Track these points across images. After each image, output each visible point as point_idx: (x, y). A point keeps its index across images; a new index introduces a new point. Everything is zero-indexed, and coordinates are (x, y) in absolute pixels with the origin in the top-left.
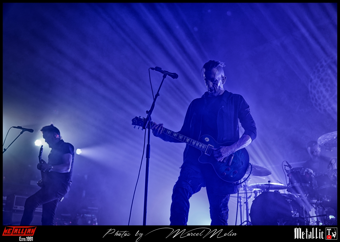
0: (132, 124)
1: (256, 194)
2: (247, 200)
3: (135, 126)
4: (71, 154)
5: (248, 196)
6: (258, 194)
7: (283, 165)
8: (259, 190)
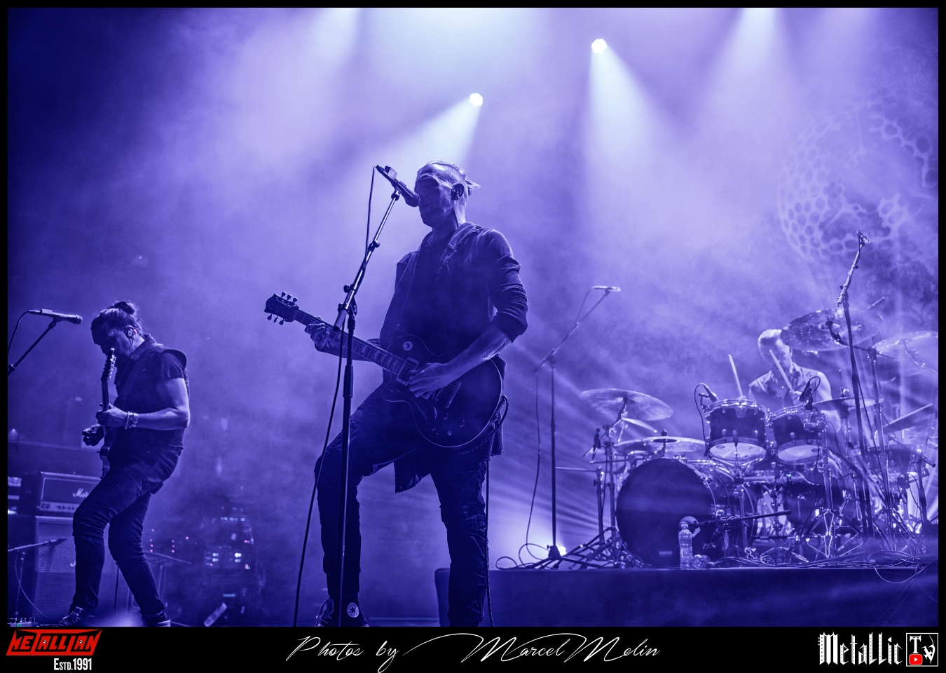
0: (265, 311)
1: (635, 463)
2: (612, 479)
3: (271, 316)
4: (179, 379)
5: (614, 470)
6: (639, 463)
7: (697, 395)
8: (641, 454)
